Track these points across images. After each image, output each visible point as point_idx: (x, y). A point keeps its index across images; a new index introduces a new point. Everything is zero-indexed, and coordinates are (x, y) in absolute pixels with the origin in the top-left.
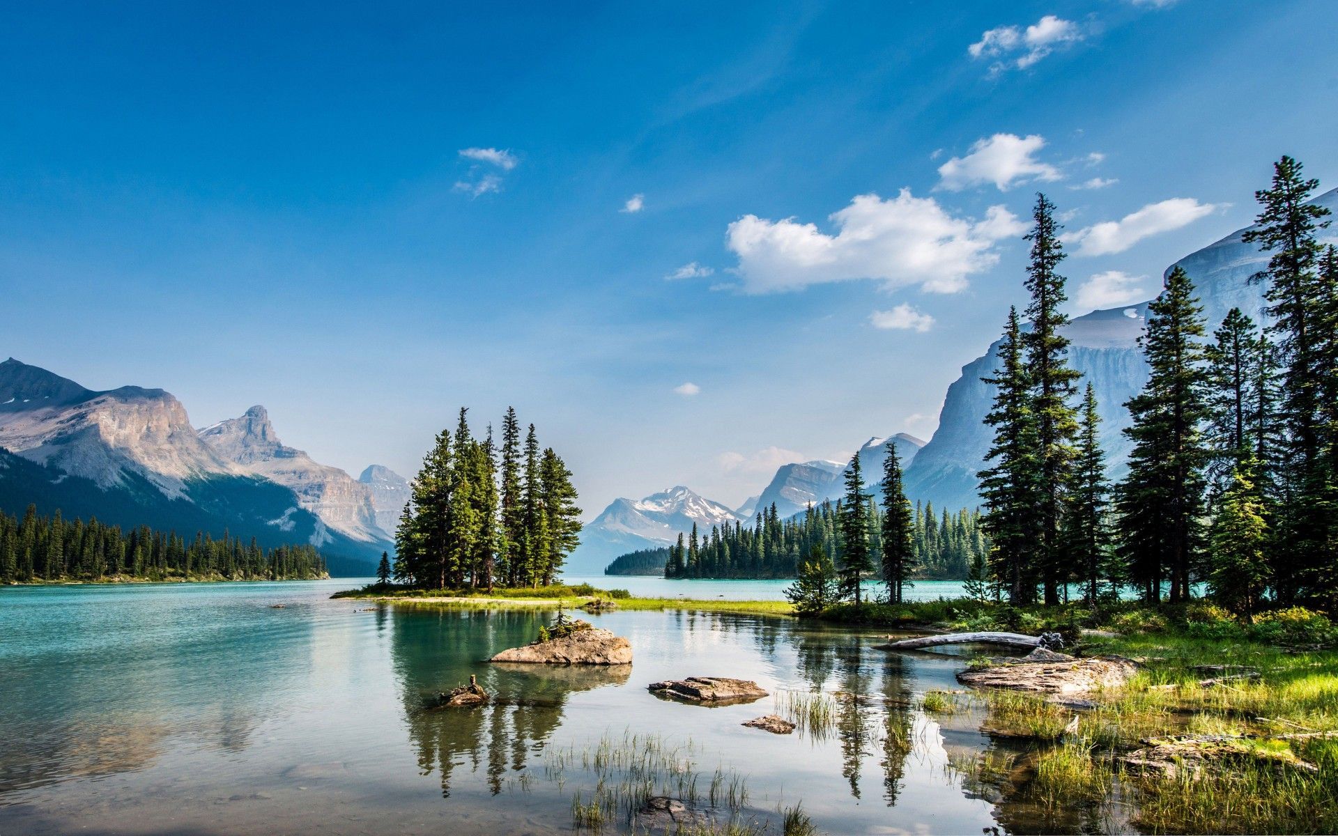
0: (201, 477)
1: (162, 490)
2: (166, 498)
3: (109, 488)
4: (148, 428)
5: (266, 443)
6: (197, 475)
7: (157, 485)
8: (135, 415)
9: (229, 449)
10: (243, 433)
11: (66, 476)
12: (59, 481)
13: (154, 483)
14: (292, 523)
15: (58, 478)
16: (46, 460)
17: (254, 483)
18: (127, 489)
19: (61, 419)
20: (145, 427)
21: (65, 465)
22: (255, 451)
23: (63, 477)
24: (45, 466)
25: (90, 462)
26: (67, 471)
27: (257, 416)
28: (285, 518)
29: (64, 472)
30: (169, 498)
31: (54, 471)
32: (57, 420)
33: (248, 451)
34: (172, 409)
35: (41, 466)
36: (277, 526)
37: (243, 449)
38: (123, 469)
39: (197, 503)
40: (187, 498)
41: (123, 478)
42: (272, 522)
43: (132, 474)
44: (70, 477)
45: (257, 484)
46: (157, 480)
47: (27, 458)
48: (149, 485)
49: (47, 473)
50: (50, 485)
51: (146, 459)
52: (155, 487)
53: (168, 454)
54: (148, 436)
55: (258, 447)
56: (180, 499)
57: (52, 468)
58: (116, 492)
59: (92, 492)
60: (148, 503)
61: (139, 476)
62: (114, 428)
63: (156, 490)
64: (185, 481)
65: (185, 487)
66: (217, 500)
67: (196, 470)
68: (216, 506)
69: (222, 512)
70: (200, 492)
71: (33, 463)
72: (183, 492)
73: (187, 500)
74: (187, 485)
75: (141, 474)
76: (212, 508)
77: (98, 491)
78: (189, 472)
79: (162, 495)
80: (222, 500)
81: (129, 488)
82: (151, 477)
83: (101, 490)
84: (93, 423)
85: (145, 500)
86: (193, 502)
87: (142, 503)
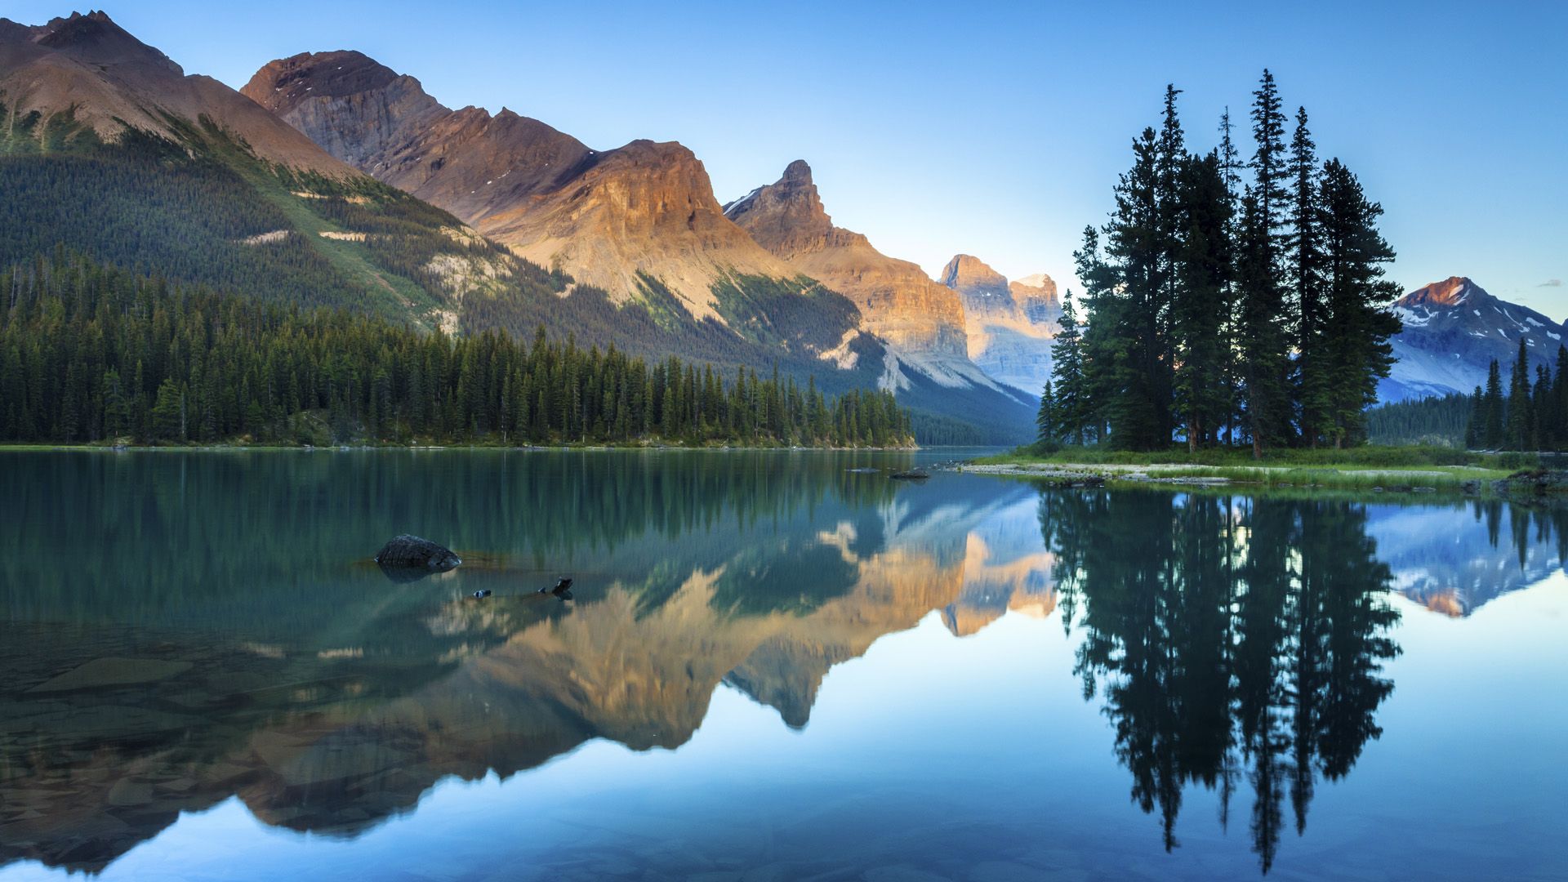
0: (733, 282)
1: (686, 304)
2: (691, 316)
3: (624, 304)
4: (665, 205)
5: (812, 222)
6: (728, 280)
7: (680, 298)
8: (648, 186)
10: (780, 207)
11: (574, 286)
12: (566, 294)
13: (676, 294)
14: (854, 356)
15: (563, 289)
16: (551, 261)
17: (799, 291)
18: (644, 304)
20: (660, 204)
21: (568, 270)
22: (797, 238)
23: (570, 287)
24: (550, 271)
25: (599, 262)
26: (575, 277)
27: (799, 177)
28: (843, 347)
29: (570, 280)
30: (696, 317)
31: (562, 279)
32: (559, 199)
34: (691, 173)
35: (545, 272)
36: (834, 361)
38: (638, 272)
39: (729, 324)
40: (717, 317)
41: (639, 286)
42: (826, 356)
43: (650, 280)
44: (579, 287)
45: (803, 292)
46: (681, 290)
47: (530, 259)
48: (671, 296)
49: (554, 281)
50: (557, 299)
51: (664, 255)
52: (677, 300)
53: (690, 246)
54: (664, 218)
55: (802, 231)
56: (709, 319)
57: (557, 274)
58: (634, 311)
59: (604, 309)
60: (671, 325)
61: (657, 282)
62: (625, 208)
63: (679, 305)
64: (714, 290)
65: (714, 299)
66: (754, 319)
67: (726, 270)
68: (754, 329)
69: (762, 338)
70: (732, 305)
71: (537, 268)
72: (710, 305)
73: (717, 319)
74: (715, 295)
75: (660, 280)
76: (749, 332)
77: (610, 307)
78: (718, 274)
79: (686, 312)
80: (760, 319)
81: (647, 302)
82: (672, 284)
83: (614, 306)
84: (600, 201)
85: (667, 321)
86: (725, 323)
87: (665, 325)
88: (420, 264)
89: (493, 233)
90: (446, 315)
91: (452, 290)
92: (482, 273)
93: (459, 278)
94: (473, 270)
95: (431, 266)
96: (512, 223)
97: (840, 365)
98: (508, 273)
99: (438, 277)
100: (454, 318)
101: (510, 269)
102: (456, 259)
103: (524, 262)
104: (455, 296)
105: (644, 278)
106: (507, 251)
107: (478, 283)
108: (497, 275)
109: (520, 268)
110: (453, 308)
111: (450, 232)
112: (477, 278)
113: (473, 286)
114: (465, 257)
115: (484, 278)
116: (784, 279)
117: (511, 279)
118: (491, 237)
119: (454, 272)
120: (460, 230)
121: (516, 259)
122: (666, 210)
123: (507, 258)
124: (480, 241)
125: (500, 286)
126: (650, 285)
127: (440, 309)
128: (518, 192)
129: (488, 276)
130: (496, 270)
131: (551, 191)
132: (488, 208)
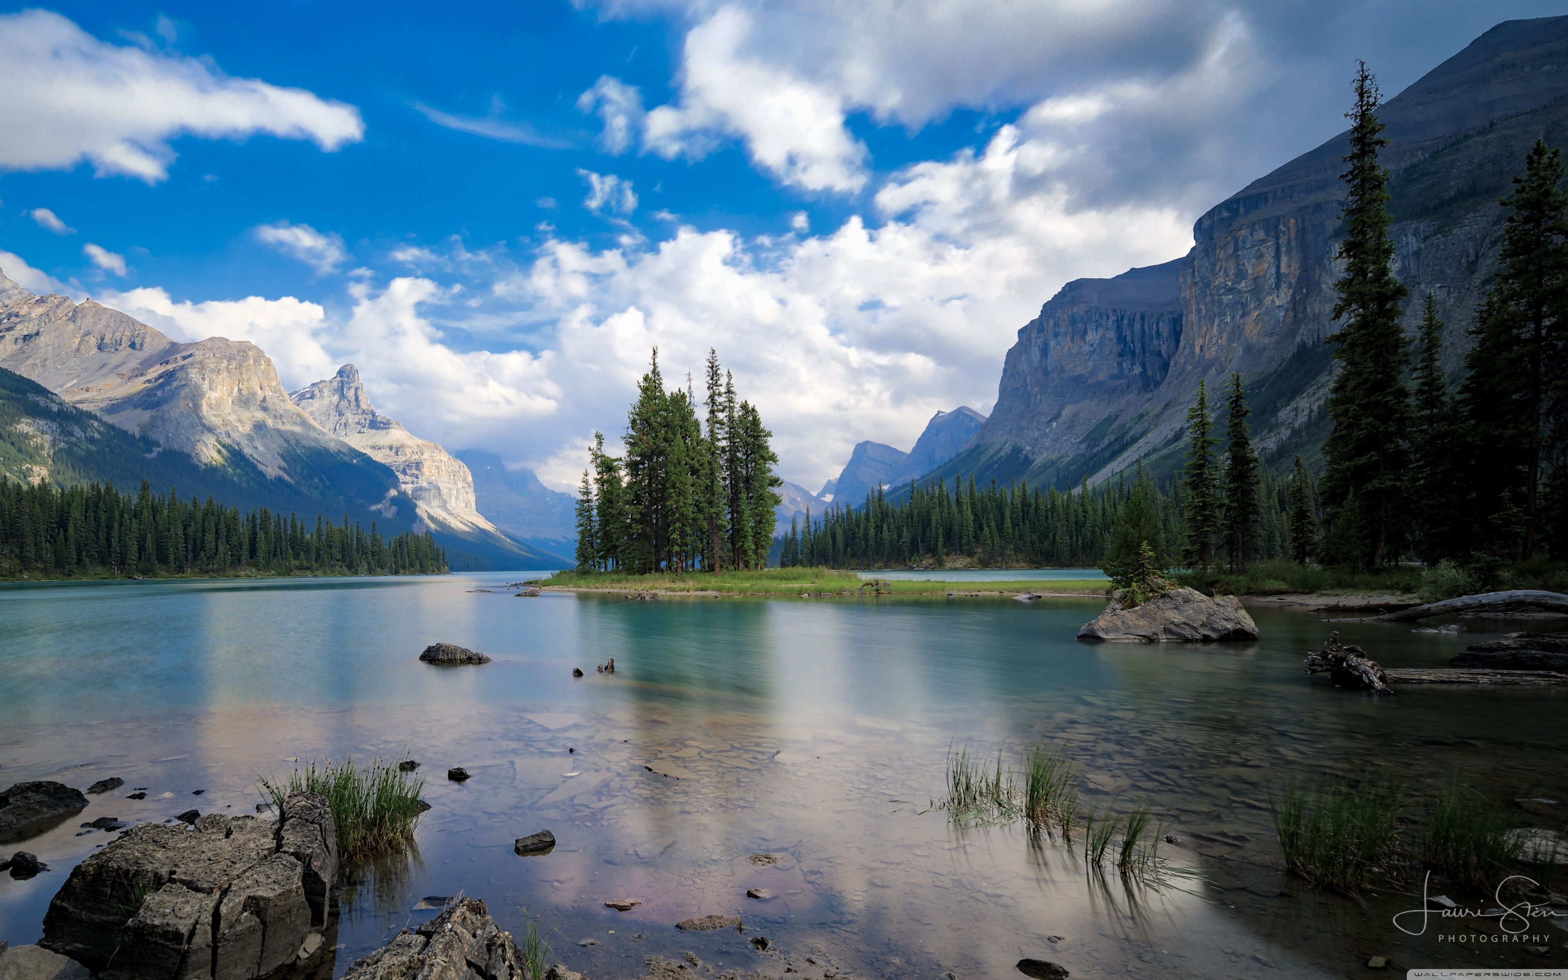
0: (298, 452)
1: (260, 467)
2: (265, 476)
4: (240, 390)
5: (360, 411)
6: (294, 450)
7: (255, 462)
8: (225, 374)
9: (323, 418)
10: (336, 398)
11: (160, 449)
12: (153, 455)
13: (251, 459)
14: (394, 509)
15: (151, 451)
16: (138, 428)
18: (224, 466)
19: (149, 377)
20: (236, 389)
21: (154, 436)
22: (350, 421)
23: (157, 450)
24: (138, 437)
25: (183, 431)
26: (161, 442)
27: (348, 377)
28: (387, 502)
29: (157, 444)
30: (268, 477)
31: (148, 443)
32: (144, 379)
33: (343, 421)
34: (262, 367)
35: (133, 436)
36: (379, 512)
37: (338, 418)
38: (219, 441)
39: (296, 483)
40: (287, 478)
41: (219, 452)
42: (374, 508)
43: (230, 448)
44: (165, 450)
45: (354, 461)
46: (255, 456)
47: (117, 426)
48: (247, 460)
49: (141, 445)
50: (144, 459)
51: (240, 428)
52: (253, 463)
53: (262, 422)
54: (240, 400)
55: (353, 416)
56: (279, 479)
57: (144, 439)
58: (214, 470)
59: (189, 468)
60: (248, 483)
61: (235, 449)
62: (205, 390)
63: (254, 467)
64: (282, 457)
65: (283, 464)
66: (316, 480)
67: (293, 443)
68: (317, 488)
69: (323, 494)
70: (299, 469)
71: (125, 432)
72: (280, 468)
74: (284, 461)
75: (237, 448)
76: (312, 490)
77: (195, 468)
78: (286, 445)
79: (261, 474)
80: (321, 480)
81: (226, 464)
82: (248, 451)
83: (198, 467)
84: (183, 383)
85: (244, 479)
86: (293, 482)
87: (242, 482)
88: (7, 424)
89: (81, 402)
90: (36, 469)
91: (43, 447)
92: (71, 434)
93: (48, 438)
94: (62, 432)
95: (19, 427)
96: (99, 395)
97: (384, 515)
99: (26, 436)
100: (44, 471)
101: (99, 432)
102: (45, 422)
103: (112, 427)
104: (45, 453)
105: (224, 446)
106: (94, 418)
107: (67, 443)
108: (86, 437)
109: (109, 432)
110: (44, 463)
111: (38, 399)
112: (66, 439)
113: (63, 446)
114: (54, 420)
115: (73, 439)
116: (339, 451)
117: (99, 441)
118: (81, 406)
119: (44, 433)
120: (47, 398)
121: (105, 424)
122: (240, 394)
123: (96, 424)
124: (68, 408)
125: (90, 446)
126: (230, 452)
127: (30, 464)
128: (105, 370)
129: (77, 438)
130: (85, 433)
131: (136, 372)
132: (75, 381)
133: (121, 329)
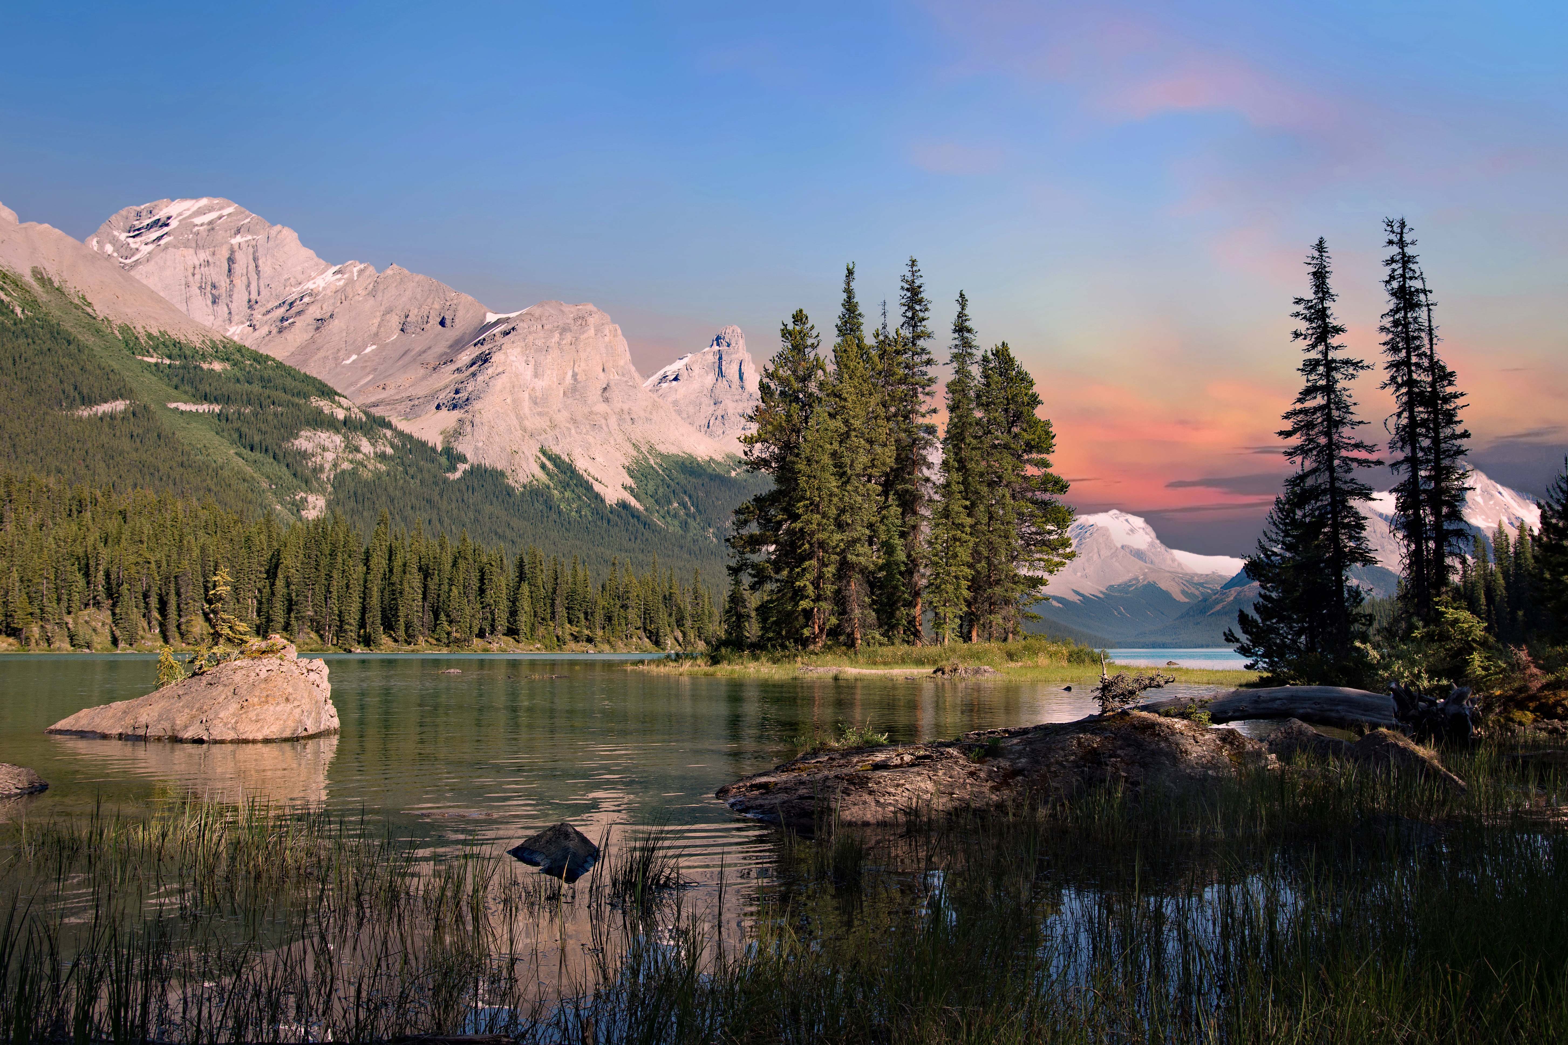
0: (652, 462)
1: (597, 487)
2: (603, 501)
3: (525, 487)
4: (575, 375)
5: (745, 396)
6: (646, 459)
7: (591, 480)
8: (554, 353)
9: (691, 410)
10: (710, 378)
11: (467, 466)
12: (458, 475)
13: (585, 475)
15: (455, 470)
16: (441, 438)
17: (729, 472)
18: (548, 487)
19: (459, 364)
20: (570, 373)
21: (462, 447)
22: (730, 411)
23: (462, 467)
24: (439, 449)
25: (497, 439)
26: (468, 456)
27: (730, 344)
29: (463, 459)
30: (608, 502)
31: (453, 458)
32: (453, 367)
33: (719, 413)
34: (607, 339)
35: (434, 449)
37: (713, 407)
38: (542, 451)
39: (646, 510)
40: (633, 502)
41: (543, 467)
43: (555, 459)
44: (472, 466)
45: (733, 474)
46: (590, 470)
47: (416, 435)
48: (580, 478)
49: (443, 460)
50: (445, 481)
51: (573, 431)
52: (587, 482)
53: (603, 421)
54: (574, 389)
55: (735, 404)
56: (624, 505)
57: (448, 451)
58: (534, 493)
59: (501, 492)
60: (578, 511)
61: (564, 462)
62: (528, 378)
63: (589, 488)
64: (630, 472)
65: (629, 482)
66: (676, 505)
67: (644, 449)
68: (675, 516)
69: (685, 525)
70: (651, 488)
71: (424, 444)
72: (625, 488)
73: (632, 504)
74: (631, 477)
75: (567, 460)
76: (669, 519)
77: (509, 492)
78: (635, 453)
79: (598, 497)
80: (683, 505)
81: (552, 485)
82: (581, 464)
83: (513, 489)
84: (500, 370)
85: (575, 506)
86: (641, 508)
87: (571, 511)
88: (283, 440)
89: (375, 405)
90: (311, 498)
91: (322, 469)
92: (357, 450)
93: (330, 456)
94: (346, 447)
95: (297, 442)
96: (398, 393)
98: (389, 451)
99: (304, 455)
100: (321, 502)
101: (392, 446)
102: (328, 434)
103: (410, 437)
104: (324, 477)
105: (550, 458)
106: (389, 426)
107: (351, 462)
108: (375, 453)
109: (404, 445)
110: (322, 491)
111: (322, 404)
112: (351, 456)
113: (346, 466)
114: (337, 431)
115: (360, 456)
116: (711, 459)
117: (392, 458)
118: (374, 411)
119: (324, 449)
120: (333, 401)
121: (400, 434)
122: (576, 380)
123: (389, 433)
124: (357, 414)
125: (379, 465)
126: (555, 465)
127: (306, 492)
128: (407, 359)
129: (365, 454)
130: (375, 447)
131: (444, 358)
132: (371, 377)
133: (430, 301)
